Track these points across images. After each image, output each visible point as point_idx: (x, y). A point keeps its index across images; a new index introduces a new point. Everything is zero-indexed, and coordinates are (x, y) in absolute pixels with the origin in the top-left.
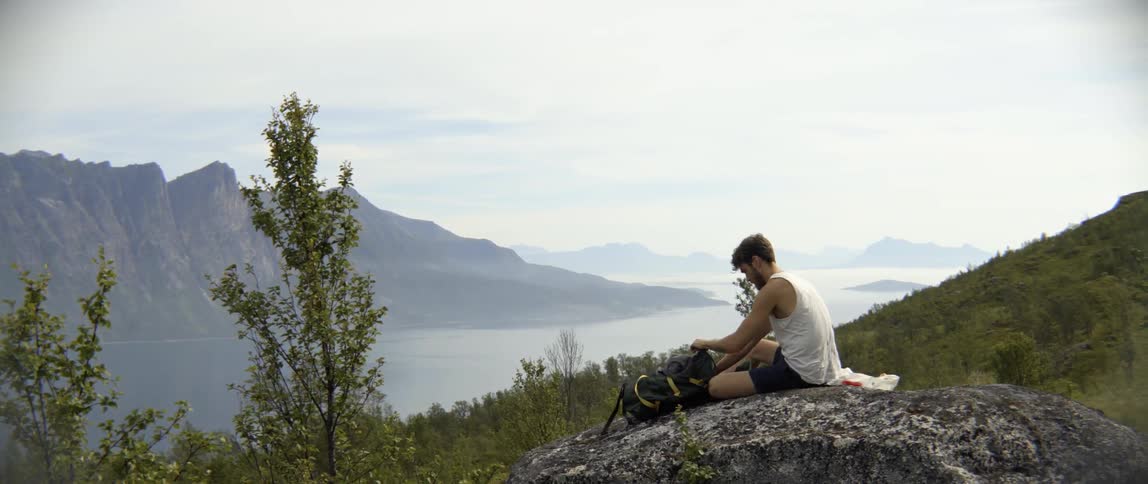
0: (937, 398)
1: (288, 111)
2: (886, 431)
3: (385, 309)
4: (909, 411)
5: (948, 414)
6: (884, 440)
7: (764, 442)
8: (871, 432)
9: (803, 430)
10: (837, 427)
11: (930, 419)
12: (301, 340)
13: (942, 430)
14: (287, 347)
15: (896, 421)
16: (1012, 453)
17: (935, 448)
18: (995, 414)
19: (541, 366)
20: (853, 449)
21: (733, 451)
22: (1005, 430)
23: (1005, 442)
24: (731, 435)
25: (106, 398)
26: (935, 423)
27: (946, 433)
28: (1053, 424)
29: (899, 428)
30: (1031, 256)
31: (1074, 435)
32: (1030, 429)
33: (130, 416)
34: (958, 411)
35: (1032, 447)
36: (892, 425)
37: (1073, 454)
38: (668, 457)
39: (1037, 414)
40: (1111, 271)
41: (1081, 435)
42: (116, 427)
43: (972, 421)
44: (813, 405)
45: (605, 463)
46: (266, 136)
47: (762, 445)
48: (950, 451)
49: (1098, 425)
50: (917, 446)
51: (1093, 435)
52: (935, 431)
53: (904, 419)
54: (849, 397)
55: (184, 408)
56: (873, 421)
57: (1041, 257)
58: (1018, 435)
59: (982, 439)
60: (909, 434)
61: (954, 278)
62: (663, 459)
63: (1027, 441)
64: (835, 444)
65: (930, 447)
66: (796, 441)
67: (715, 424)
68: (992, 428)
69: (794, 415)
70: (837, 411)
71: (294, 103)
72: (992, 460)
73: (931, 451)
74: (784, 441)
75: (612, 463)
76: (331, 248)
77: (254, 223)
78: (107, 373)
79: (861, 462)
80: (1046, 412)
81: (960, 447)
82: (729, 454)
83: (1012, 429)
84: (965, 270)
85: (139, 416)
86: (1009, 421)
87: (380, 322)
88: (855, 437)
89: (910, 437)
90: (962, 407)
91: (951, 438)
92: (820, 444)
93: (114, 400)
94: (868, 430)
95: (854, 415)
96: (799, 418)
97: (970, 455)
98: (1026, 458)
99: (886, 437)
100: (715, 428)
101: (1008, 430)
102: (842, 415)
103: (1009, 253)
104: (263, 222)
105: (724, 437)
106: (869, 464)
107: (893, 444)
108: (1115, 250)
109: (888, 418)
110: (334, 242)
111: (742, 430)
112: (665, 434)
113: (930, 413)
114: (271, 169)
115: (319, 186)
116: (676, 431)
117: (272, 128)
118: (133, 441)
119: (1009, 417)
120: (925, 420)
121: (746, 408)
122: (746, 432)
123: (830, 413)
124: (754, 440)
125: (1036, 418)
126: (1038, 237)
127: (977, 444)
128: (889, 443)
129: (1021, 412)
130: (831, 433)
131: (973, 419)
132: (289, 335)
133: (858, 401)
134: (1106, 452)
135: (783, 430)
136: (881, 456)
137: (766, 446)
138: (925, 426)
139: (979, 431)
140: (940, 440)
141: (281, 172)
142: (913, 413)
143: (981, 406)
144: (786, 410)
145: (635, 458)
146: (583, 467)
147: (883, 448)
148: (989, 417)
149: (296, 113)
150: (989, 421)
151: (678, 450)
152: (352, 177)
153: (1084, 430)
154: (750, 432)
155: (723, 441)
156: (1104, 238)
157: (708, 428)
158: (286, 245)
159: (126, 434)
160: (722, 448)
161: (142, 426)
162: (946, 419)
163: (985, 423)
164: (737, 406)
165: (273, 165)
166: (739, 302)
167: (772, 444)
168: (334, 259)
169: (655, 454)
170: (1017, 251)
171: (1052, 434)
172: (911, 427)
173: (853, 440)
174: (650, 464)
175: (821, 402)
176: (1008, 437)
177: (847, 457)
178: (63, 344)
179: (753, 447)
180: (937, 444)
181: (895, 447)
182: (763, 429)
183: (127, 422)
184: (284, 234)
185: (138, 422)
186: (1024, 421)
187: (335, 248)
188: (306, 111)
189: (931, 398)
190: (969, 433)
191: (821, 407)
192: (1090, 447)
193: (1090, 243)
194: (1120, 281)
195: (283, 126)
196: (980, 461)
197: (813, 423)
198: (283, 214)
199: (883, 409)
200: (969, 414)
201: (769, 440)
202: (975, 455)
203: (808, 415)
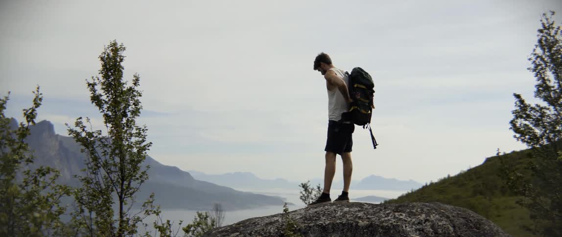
0: (407, 206)
1: (112, 48)
2: (383, 219)
3: (151, 143)
4: (393, 211)
5: (412, 212)
6: (382, 223)
7: (325, 223)
8: (376, 220)
9: (343, 219)
10: (360, 218)
11: (404, 214)
12: (111, 155)
13: (410, 219)
14: (103, 159)
15: (388, 215)
16: (442, 231)
17: (406, 227)
18: (434, 213)
19: (206, 215)
20: (367, 227)
21: (310, 227)
22: (439, 220)
23: (439, 225)
24: (309, 221)
25: (29, 158)
26: (406, 216)
27: (411, 220)
28: (461, 219)
29: (389, 218)
30: (442, 186)
31: (471, 224)
32: (450, 221)
33: (38, 169)
34: (417, 211)
35: (451, 228)
36: (386, 217)
37: (470, 233)
38: (279, 230)
39: (454, 214)
40: (481, 193)
41: (474, 225)
42: (31, 173)
43: (424, 216)
44: (348, 209)
45: (249, 232)
46: (100, 59)
47: (324, 225)
48: (413, 229)
49: (482, 220)
50: (398, 226)
51: (480, 225)
52: (406, 219)
53: (391, 214)
54: (364, 206)
55: (58, 174)
56: (377, 215)
57: (447, 186)
58: (445, 223)
59: (428, 223)
60: (394, 220)
61: (404, 195)
62: (276, 230)
63: (449, 226)
64: (359, 225)
65: (404, 226)
66: (340, 223)
67: (301, 216)
68: (433, 219)
69: (339, 213)
70: (359, 211)
71: (115, 44)
72: (433, 233)
73: (404, 228)
74: (335, 223)
75: (252, 231)
76: (127, 114)
77: (92, 99)
78: (29, 148)
79: (371, 233)
80: (458, 214)
81: (418, 227)
82: (308, 228)
83: (442, 220)
84: (410, 192)
85: (43, 169)
86: (441, 217)
87: (149, 149)
88: (369, 222)
89: (395, 222)
90: (419, 210)
91: (414, 223)
92: (352, 224)
93: (32, 160)
94: (374, 219)
95: (368, 212)
96: (342, 214)
97: (423, 230)
98: (449, 233)
99: (383, 222)
100: (301, 218)
101: (440, 220)
102: (362, 213)
103: (432, 184)
104: (96, 99)
105: (306, 222)
106: (375, 234)
107: (387, 224)
108: (483, 184)
109: (384, 214)
110: (129, 112)
111: (314, 219)
112: (277, 220)
113: (404, 212)
114: (101, 75)
115: (124, 84)
116: (282, 219)
117: (103, 55)
118: (39, 181)
119: (440, 215)
120: (401, 215)
121: (316, 210)
122: (316, 220)
123: (356, 212)
124: (319, 223)
125: (453, 216)
126: (446, 176)
127: (426, 225)
128: (385, 224)
129: (447, 213)
130: (357, 220)
131: (424, 215)
132: (105, 153)
133: (370, 207)
134: (486, 232)
135: (334, 219)
136: (381, 230)
137: (326, 225)
138: (401, 217)
139: (426, 220)
140: (409, 224)
141: (106, 76)
142: (395, 212)
143: (428, 210)
144: (335, 211)
145: (263, 230)
146: (238, 233)
147: (382, 226)
148: (431, 214)
149: (115, 49)
150: (431, 216)
151: (284, 227)
152: (139, 81)
153: (476, 222)
154: (318, 220)
155: (305, 223)
156: (478, 178)
157: (298, 218)
158: (105, 112)
159: (36, 177)
160: (305, 226)
161: (44, 175)
162: (411, 214)
163: (430, 217)
164: (311, 209)
165: (102, 73)
166: (302, 195)
167: (329, 224)
168: (128, 119)
169: (272, 228)
170: (436, 183)
171: (461, 224)
172: (395, 217)
173: (367, 223)
174: (270, 233)
175: (352, 208)
176: (440, 223)
177: (365, 231)
178: (11, 131)
179: (319, 226)
180: (407, 225)
181: (387, 226)
182: (324, 218)
183: (37, 172)
184: (105, 106)
185: (42, 172)
186: (448, 217)
187: (129, 114)
188: (120, 48)
189: (404, 206)
190: (422, 221)
191: (352, 209)
192: (478, 229)
193: (471, 180)
194: (485, 198)
195: (108, 55)
196: (427, 234)
197: (348, 216)
198: (106, 96)
199: (381, 210)
200: (422, 213)
201: (327, 222)
202: (425, 230)
203: (346, 213)
